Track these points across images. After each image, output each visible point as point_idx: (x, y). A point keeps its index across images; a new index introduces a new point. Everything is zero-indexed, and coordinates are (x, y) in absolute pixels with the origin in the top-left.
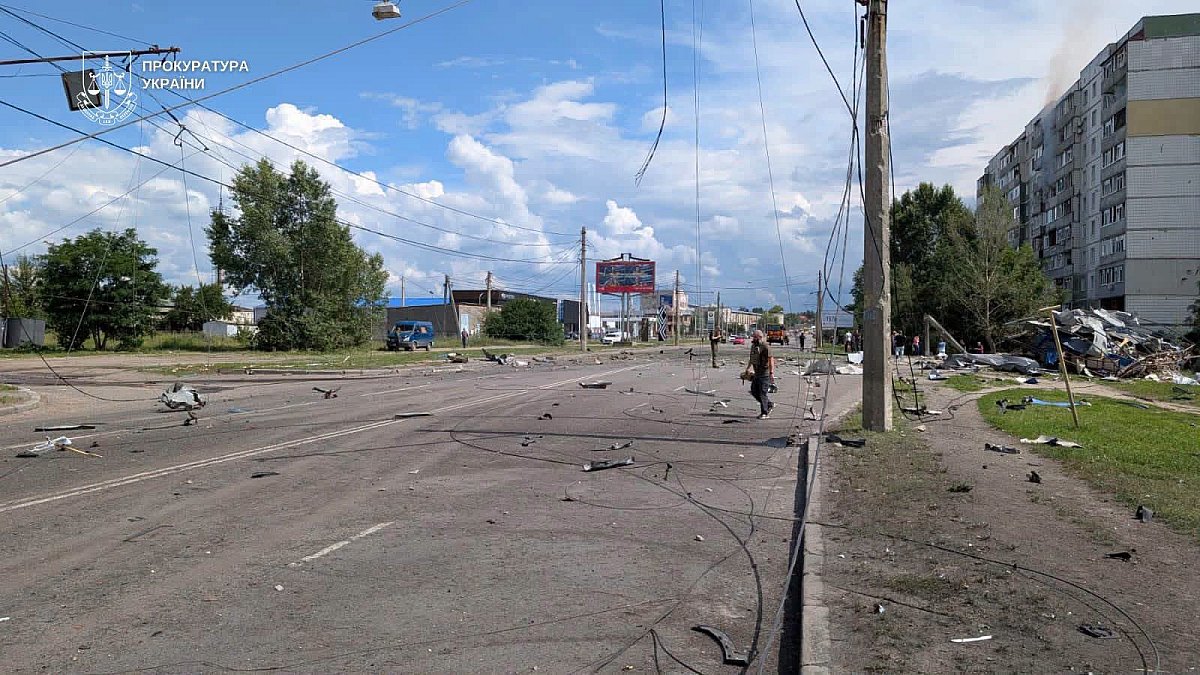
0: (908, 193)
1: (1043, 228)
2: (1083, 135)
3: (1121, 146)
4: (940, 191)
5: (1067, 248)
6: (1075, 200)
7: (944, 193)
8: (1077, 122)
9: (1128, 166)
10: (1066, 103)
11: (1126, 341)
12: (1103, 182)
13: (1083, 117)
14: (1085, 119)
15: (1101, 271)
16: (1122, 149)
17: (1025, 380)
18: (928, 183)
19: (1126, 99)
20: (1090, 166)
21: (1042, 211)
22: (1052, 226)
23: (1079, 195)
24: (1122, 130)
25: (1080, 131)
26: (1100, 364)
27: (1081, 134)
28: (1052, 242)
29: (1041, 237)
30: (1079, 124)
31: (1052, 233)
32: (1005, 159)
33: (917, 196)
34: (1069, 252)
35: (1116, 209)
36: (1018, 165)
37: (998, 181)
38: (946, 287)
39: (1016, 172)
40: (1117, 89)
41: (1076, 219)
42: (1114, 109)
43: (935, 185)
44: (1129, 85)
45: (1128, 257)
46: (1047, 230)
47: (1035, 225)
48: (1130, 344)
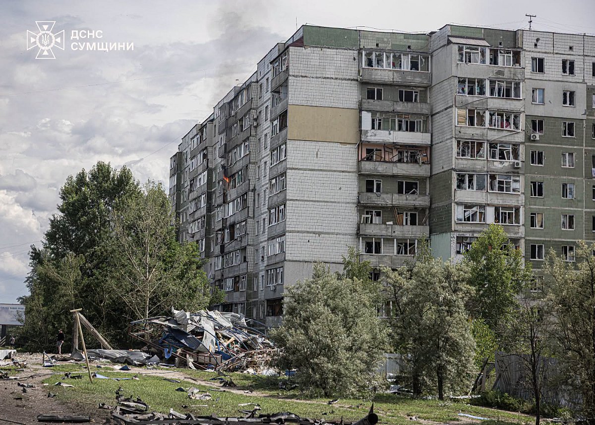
0: (83, 173)
1: (224, 220)
2: (258, 129)
3: (283, 147)
4: (118, 173)
5: (243, 244)
6: (251, 194)
7: (121, 176)
8: (254, 114)
9: (287, 169)
10: (245, 92)
11: (232, 339)
12: (271, 180)
13: (259, 111)
14: (260, 112)
15: (267, 271)
16: (284, 150)
17: (121, 367)
18: (106, 163)
19: (287, 102)
20: (263, 163)
21: (224, 202)
22: (232, 219)
23: (254, 190)
24: (284, 131)
25: (255, 124)
26: (207, 360)
27: (256, 127)
28: (232, 237)
29: (223, 230)
30: (255, 117)
31: (232, 226)
32: (195, 139)
33: (94, 177)
34: (244, 249)
35: (279, 208)
36: (206, 148)
37: (189, 162)
38: (111, 283)
39: (205, 156)
40: (282, 90)
41: (251, 215)
42: (279, 110)
43: (112, 166)
44: (291, 89)
45: (286, 258)
46: (228, 224)
47: (219, 215)
48: (236, 342)
